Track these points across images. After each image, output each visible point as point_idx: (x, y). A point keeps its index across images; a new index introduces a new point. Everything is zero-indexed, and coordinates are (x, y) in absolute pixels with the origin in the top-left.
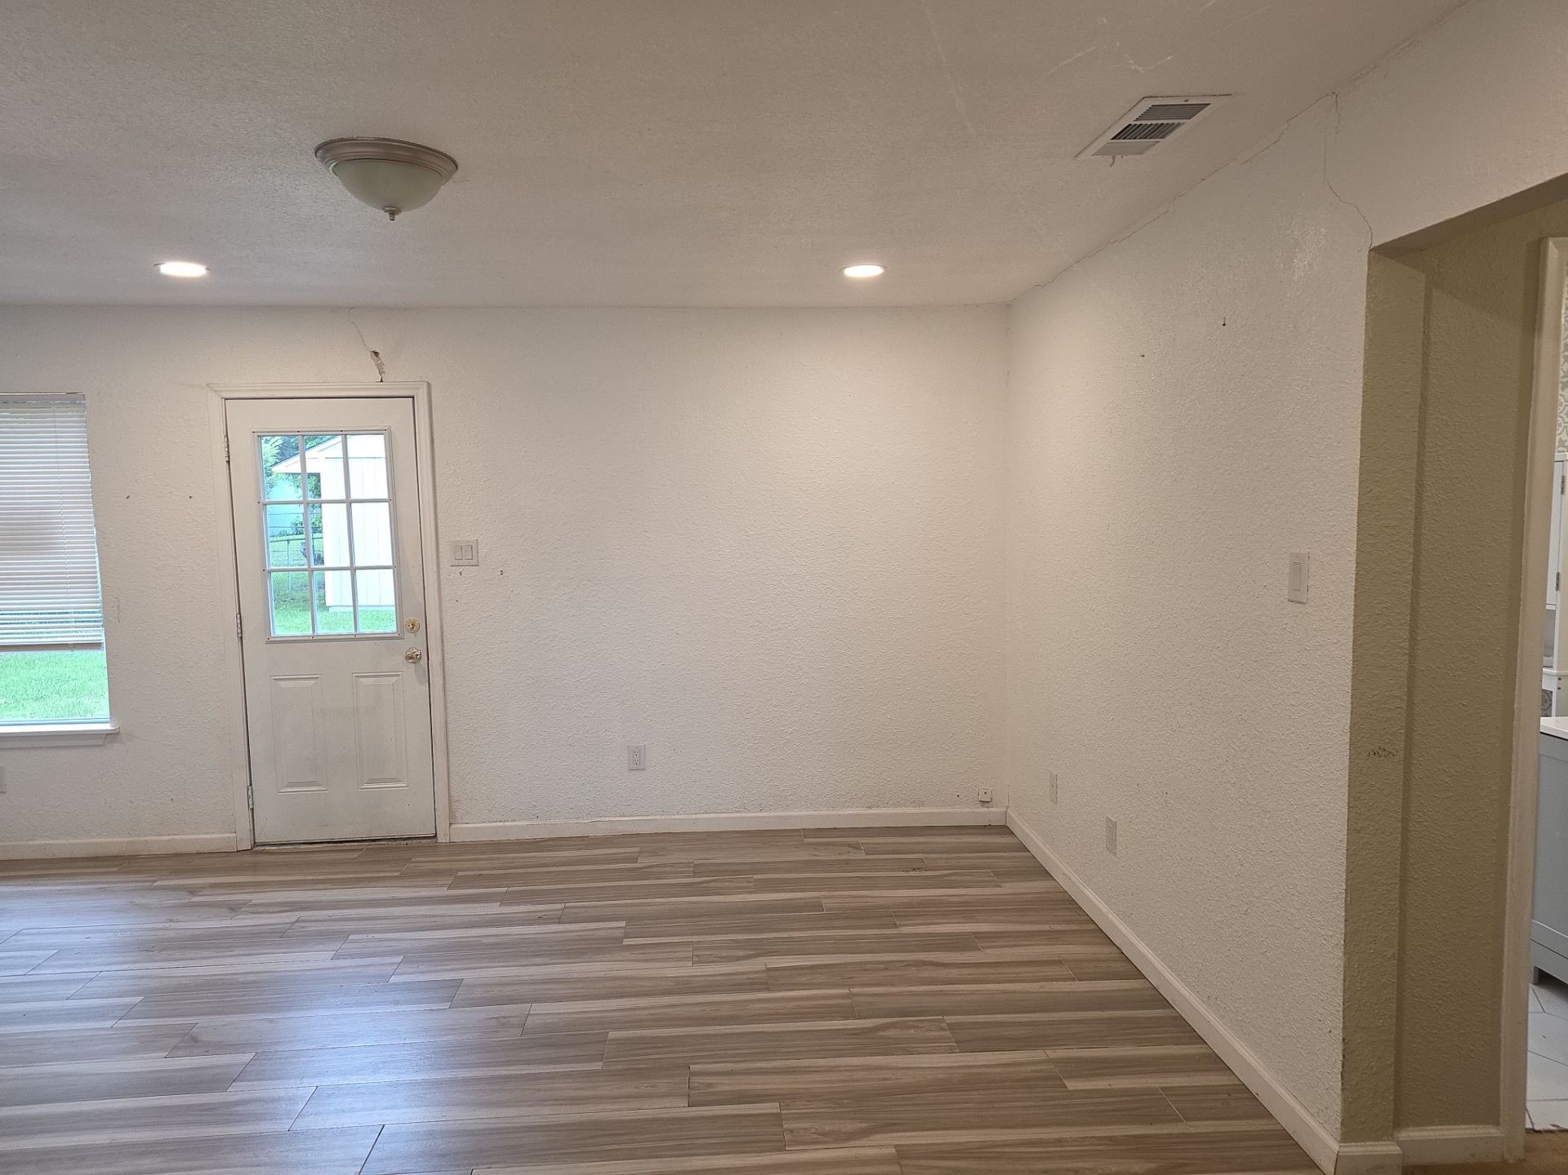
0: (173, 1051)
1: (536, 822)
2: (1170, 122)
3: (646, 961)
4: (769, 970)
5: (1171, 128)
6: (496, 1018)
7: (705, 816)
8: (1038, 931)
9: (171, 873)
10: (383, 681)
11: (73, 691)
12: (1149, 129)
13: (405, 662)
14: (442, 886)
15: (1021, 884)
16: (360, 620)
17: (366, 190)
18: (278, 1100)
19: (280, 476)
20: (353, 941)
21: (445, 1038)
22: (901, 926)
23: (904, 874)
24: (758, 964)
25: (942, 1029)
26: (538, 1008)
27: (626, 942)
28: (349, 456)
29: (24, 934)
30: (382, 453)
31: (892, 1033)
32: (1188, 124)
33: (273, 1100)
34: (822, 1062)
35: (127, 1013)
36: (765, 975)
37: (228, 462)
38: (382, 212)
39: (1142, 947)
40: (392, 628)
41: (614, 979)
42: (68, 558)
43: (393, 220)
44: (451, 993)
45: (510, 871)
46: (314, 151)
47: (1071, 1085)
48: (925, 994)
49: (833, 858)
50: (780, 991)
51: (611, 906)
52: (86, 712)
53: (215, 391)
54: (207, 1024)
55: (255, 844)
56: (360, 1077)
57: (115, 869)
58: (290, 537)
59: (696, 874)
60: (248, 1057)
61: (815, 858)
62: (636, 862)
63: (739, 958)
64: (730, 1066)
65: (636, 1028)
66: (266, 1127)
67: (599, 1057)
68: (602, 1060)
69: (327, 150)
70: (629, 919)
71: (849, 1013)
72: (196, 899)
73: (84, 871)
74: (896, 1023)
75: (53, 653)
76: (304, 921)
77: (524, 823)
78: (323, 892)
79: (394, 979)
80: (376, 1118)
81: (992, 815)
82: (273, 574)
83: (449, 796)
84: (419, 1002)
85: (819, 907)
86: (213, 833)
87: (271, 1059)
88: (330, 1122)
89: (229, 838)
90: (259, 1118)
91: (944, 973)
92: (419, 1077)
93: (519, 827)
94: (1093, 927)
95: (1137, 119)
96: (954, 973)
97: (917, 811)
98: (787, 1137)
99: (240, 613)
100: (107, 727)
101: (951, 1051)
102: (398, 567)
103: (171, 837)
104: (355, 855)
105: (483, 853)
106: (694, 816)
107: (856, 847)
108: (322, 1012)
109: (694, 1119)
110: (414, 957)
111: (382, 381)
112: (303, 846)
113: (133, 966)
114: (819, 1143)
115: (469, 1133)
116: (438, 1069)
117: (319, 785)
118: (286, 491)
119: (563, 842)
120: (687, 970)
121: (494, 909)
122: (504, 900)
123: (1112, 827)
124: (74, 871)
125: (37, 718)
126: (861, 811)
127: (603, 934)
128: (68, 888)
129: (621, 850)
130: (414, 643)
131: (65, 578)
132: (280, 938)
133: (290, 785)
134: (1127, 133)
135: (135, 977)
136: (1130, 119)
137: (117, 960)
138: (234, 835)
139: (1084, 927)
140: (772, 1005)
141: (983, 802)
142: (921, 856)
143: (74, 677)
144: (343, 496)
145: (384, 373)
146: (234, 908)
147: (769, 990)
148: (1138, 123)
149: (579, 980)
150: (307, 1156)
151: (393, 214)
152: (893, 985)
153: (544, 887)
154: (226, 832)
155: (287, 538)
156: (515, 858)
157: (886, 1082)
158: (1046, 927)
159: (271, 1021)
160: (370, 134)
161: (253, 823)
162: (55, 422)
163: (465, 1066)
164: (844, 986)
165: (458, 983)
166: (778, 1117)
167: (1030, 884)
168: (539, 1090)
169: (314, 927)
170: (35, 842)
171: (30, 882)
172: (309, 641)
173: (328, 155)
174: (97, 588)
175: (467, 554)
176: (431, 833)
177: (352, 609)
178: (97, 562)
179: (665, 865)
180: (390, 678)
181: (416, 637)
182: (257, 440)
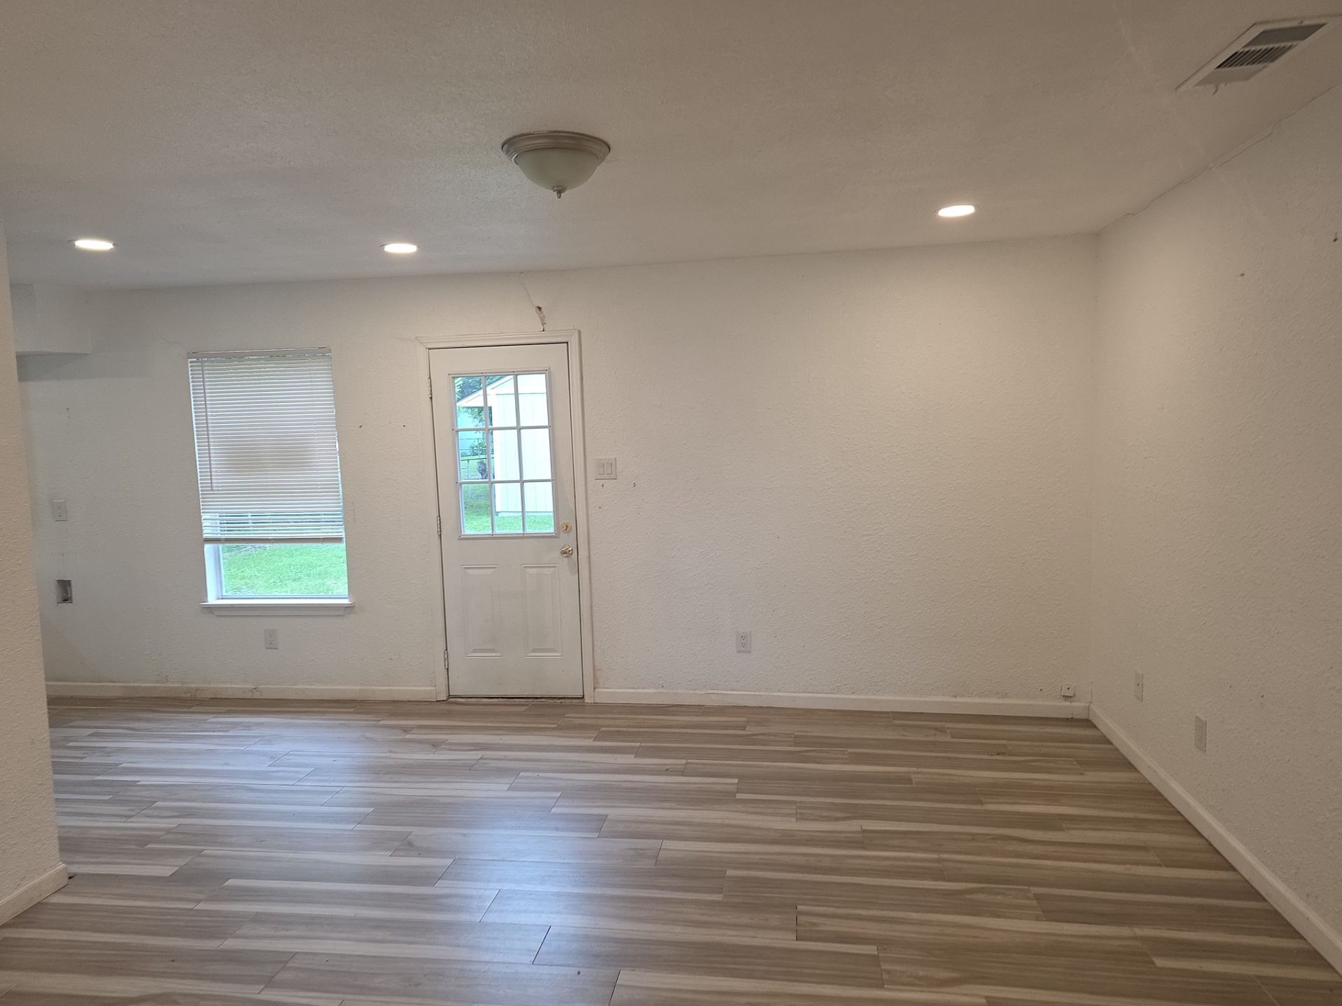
0: (396, 852)
1: (662, 690)
2: (1283, 45)
3: (756, 813)
4: (864, 831)
5: (1283, 51)
6: (636, 849)
7: (803, 695)
8: (1123, 818)
9: (390, 715)
10: (545, 571)
11: (319, 574)
12: (1257, 55)
13: (560, 556)
14: (589, 738)
15: (1105, 774)
16: (527, 524)
17: (540, 174)
18: (472, 897)
19: (461, 409)
20: (523, 777)
21: (595, 861)
22: (987, 803)
23: (989, 757)
24: (855, 826)
25: (1028, 898)
26: (668, 844)
27: (739, 796)
28: (519, 392)
29: (291, 755)
30: (543, 389)
31: (981, 897)
32: (1301, 45)
33: (467, 897)
34: (915, 916)
35: (362, 819)
36: (860, 835)
37: (431, 398)
38: (552, 191)
39: (1233, 841)
40: (551, 530)
41: (729, 826)
43: (560, 197)
44: (598, 825)
45: (641, 730)
46: (501, 147)
47: (1160, 962)
48: (1010, 865)
49: (922, 739)
50: (875, 850)
51: (726, 765)
52: (328, 590)
53: (422, 343)
54: (419, 833)
56: (532, 886)
57: (352, 710)
58: (469, 458)
59: (796, 744)
60: (449, 861)
61: (904, 738)
62: (745, 730)
63: (837, 819)
64: (831, 910)
65: (748, 869)
66: (463, 917)
67: (719, 890)
68: (721, 893)
69: (510, 144)
70: (741, 777)
71: (940, 875)
72: (408, 736)
73: (329, 710)
74: (983, 888)
75: (305, 545)
76: (486, 759)
77: (652, 691)
78: (501, 737)
79: (554, 810)
80: (544, 919)
81: (1076, 708)
82: (463, 485)
83: (594, 666)
84: (573, 830)
85: (909, 781)
86: (420, 686)
87: (465, 865)
88: (511, 918)
89: (431, 690)
90: (459, 909)
91: (1029, 848)
92: (576, 891)
93: (647, 694)
94: (1179, 818)
95: (1246, 46)
96: (1039, 849)
97: (1000, 701)
98: (885, 976)
99: (439, 516)
100: (346, 601)
101: (1038, 919)
102: (555, 480)
103: (390, 688)
104: (524, 708)
105: (620, 713)
106: (795, 694)
107: (942, 731)
108: (501, 832)
109: (803, 951)
110: (571, 793)
111: (544, 331)
112: (484, 700)
113: (366, 784)
114: (914, 985)
115: (616, 941)
116: (591, 886)
117: (496, 652)
118: (465, 420)
119: (683, 709)
120: (791, 825)
121: (629, 760)
122: (638, 753)
123: (1201, 726)
124: (325, 710)
125: (295, 594)
126: (945, 699)
127: (718, 787)
128: (321, 722)
129: (731, 719)
130: (567, 541)
131: (317, 488)
132: (471, 771)
133: (475, 651)
134: (1235, 60)
135: (368, 793)
136: (1238, 47)
137: (355, 778)
138: (434, 688)
139: (1170, 818)
140: (868, 862)
141: (1066, 698)
142: (1005, 742)
143: (319, 564)
144: (515, 424)
145: (545, 324)
146: (435, 745)
147: (864, 848)
148: (1247, 49)
149: (700, 825)
150: (494, 943)
151: (559, 192)
152: (979, 855)
153: (670, 745)
154: (429, 686)
155: (466, 458)
156: (645, 719)
157: (975, 939)
158: (1131, 815)
159: (465, 835)
160: (544, 128)
161: (448, 680)
162: (310, 370)
163: (613, 886)
164: (933, 851)
165: (604, 818)
166: (875, 960)
167: (1115, 774)
168: (671, 912)
169: (494, 764)
170: (296, 687)
171: (294, 716)
172: (518, 538)
173: (512, 148)
174: (339, 495)
175: (608, 470)
176: (580, 694)
177: (521, 514)
178: (340, 476)
179: (770, 735)
180: (549, 569)
181: (569, 536)
182: (451, 380)
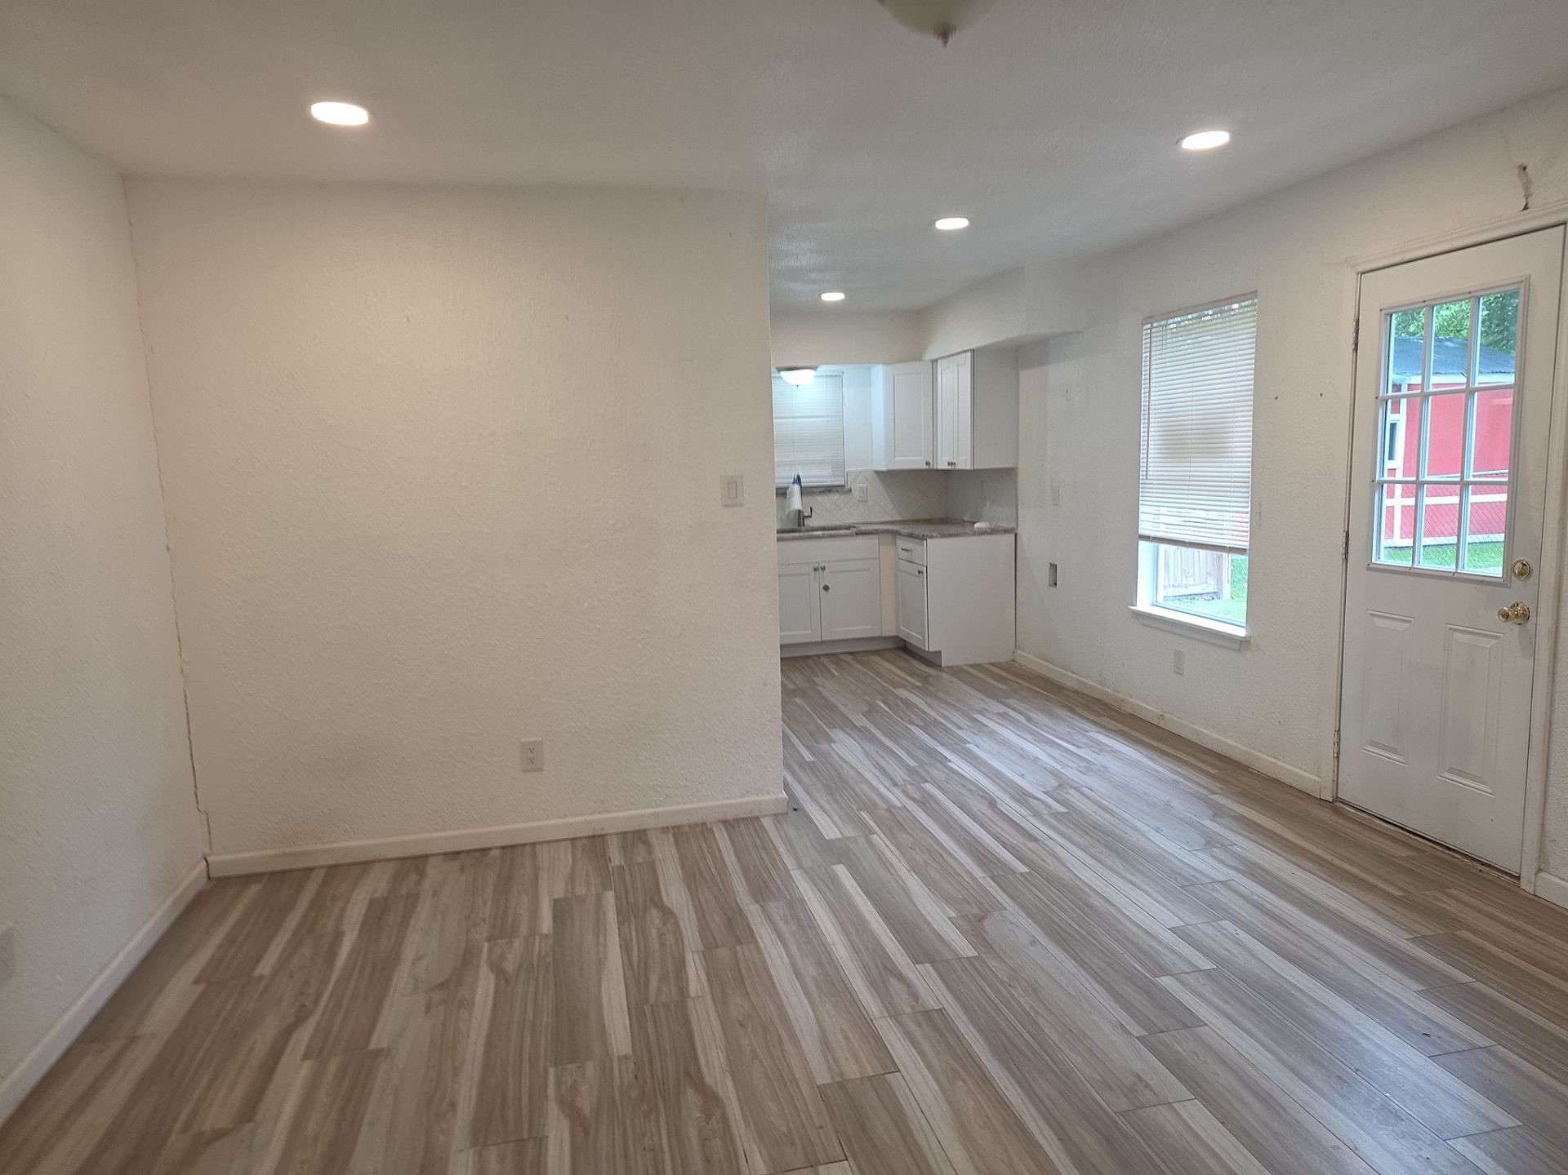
10: (1482, 639)
16: (1461, 558)
37: (1356, 350)
40: (1496, 571)
42: (1236, 462)
55: (1337, 799)
57: (1213, 771)
83: (1543, 830)
86: (1302, 769)
89: (1315, 781)
99: (1348, 531)
100: (1241, 633)
102: (1514, 486)
103: (1274, 761)
104: (1404, 852)
112: (1378, 822)
117: (1397, 753)
130: (1520, 593)
131: (1230, 482)
132: (1182, 888)
133: (1373, 744)
138: (1319, 780)
146: (1210, 844)
154: (1315, 774)
161: (1338, 774)
165: (1192, 1025)
174: (1248, 492)
176: (1517, 871)
178: (1251, 466)
180: (1488, 640)
181: (1526, 586)
182: (1385, 318)
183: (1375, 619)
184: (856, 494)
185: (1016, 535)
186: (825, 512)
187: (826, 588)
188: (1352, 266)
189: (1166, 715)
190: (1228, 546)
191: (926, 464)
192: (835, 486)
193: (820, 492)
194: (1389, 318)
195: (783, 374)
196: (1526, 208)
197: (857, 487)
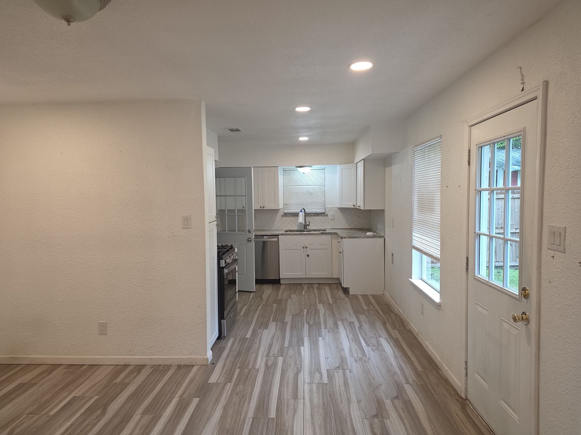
10: (512, 330)
55: (466, 398)
89: (459, 386)
99: (468, 257)
100: (438, 301)
102: (522, 243)
117: (486, 382)
133: (478, 373)
145: (524, 83)
175: (558, 240)
180: (515, 330)
181: (527, 302)
182: (478, 150)
183: (478, 306)
184: (330, 217)
185: (384, 238)
186: (315, 224)
187: (308, 256)
188: (467, 123)
189: (419, 334)
190: (435, 256)
191: (353, 206)
192: (320, 213)
193: (314, 215)
194: (480, 148)
195: (298, 169)
196: (523, 90)
197: (330, 214)
